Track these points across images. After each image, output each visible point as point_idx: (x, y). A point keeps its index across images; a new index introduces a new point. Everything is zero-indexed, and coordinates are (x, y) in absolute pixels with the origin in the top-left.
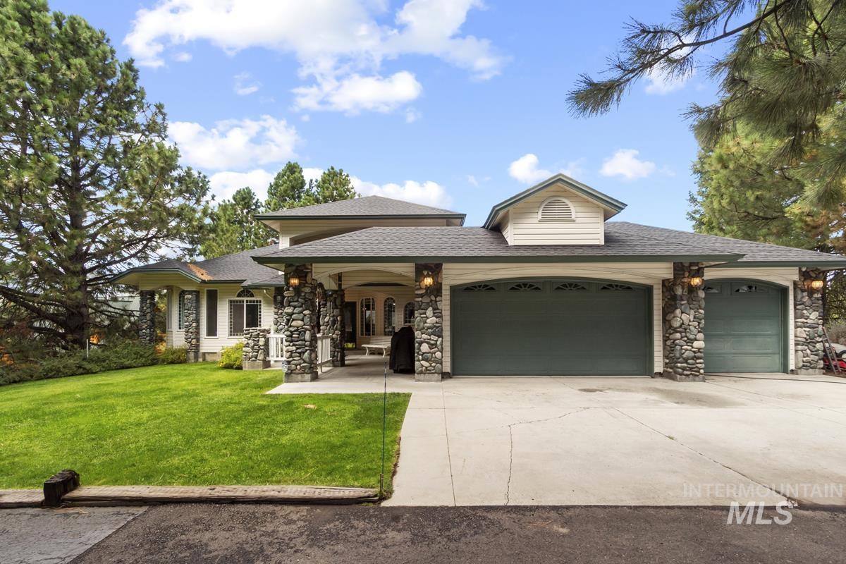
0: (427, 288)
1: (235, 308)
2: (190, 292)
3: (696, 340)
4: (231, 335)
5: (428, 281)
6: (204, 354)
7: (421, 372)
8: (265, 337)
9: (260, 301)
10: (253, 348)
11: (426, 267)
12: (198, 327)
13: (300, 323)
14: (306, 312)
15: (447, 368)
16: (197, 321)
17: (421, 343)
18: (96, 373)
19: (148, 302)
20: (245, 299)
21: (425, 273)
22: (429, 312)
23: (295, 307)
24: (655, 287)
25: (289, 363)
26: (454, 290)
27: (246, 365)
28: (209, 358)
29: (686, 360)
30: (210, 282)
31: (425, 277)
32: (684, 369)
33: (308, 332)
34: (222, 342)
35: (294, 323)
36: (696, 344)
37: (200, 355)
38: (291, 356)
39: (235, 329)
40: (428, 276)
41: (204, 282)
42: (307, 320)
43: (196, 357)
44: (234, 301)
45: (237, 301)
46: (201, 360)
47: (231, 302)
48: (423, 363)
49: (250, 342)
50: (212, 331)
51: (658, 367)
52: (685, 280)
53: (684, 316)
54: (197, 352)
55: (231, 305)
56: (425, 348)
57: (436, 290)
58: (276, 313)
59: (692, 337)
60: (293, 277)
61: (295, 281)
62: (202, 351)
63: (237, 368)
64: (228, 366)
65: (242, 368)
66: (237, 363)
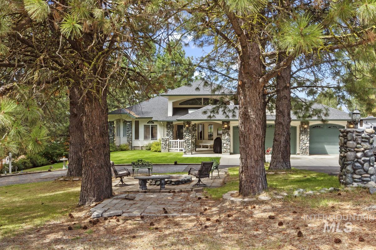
0: (226, 128)
1: (146, 127)
2: (129, 122)
3: (306, 143)
4: (144, 139)
5: (226, 126)
7: (224, 152)
8: (168, 141)
9: (157, 125)
10: (165, 145)
11: (226, 122)
12: (132, 136)
13: (188, 137)
14: (190, 134)
15: (232, 151)
16: (131, 133)
17: (223, 144)
19: (112, 125)
20: (150, 124)
21: (225, 123)
22: (226, 134)
24: (297, 127)
25: (185, 149)
26: (234, 128)
27: (162, 150)
28: (135, 148)
29: (303, 150)
30: (138, 118)
31: (225, 125)
32: (303, 152)
33: (190, 140)
34: (141, 142)
35: (186, 138)
36: (306, 145)
38: (185, 147)
39: (146, 138)
40: (226, 124)
41: (136, 118)
42: (190, 137)
44: (146, 125)
45: (147, 125)
46: (133, 149)
47: (144, 125)
48: (224, 149)
49: (164, 142)
50: (137, 137)
51: (298, 152)
52: (303, 126)
53: (303, 137)
54: (131, 146)
55: (144, 127)
56: (225, 145)
57: (228, 128)
58: (167, 131)
59: (305, 143)
60: (187, 124)
61: (187, 126)
62: (133, 146)
63: (158, 152)
64: (156, 151)
65: (161, 152)
66: (158, 150)
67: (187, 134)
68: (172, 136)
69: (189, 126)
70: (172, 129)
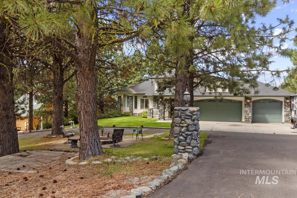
1: (142, 101)
2: (131, 97)
3: (249, 114)
4: (141, 109)
6: (134, 114)
8: (152, 110)
9: (149, 99)
10: (150, 113)
12: (132, 106)
13: (162, 108)
14: (163, 106)
16: (132, 104)
18: (112, 118)
19: (120, 99)
20: (145, 98)
23: (160, 105)
24: (243, 101)
25: (159, 116)
27: (148, 117)
28: (135, 114)
30: (136, 94)
32: (246, 121)
33: (163, 110)
34: (139, 110)
35: (160, 108)
37: (133, 114)
38: (160, 115)
39: (142, 107)
41: (135, 94)
42: (163, 108)
43: (132, 115)
44: (142, 99)
45: (143, 99)
46: (133, 115)
47: (141, 99)
49: (149, 111)
50: (136, 107)
51: (243, 120)
52: (247, 100)
53: (246, 109)
54: (132, 113)
55: (141, 100)
58: (154, 104)
60: (160, 99)
61: (160, 100)
62: (133, 113)
63: (146, 118)
64: (144, 117)
65: (147, 118)
66: (146, 116)
67: (161, 106)
68: (157, 107)
69: (162, 100)
70: (157, 102)
